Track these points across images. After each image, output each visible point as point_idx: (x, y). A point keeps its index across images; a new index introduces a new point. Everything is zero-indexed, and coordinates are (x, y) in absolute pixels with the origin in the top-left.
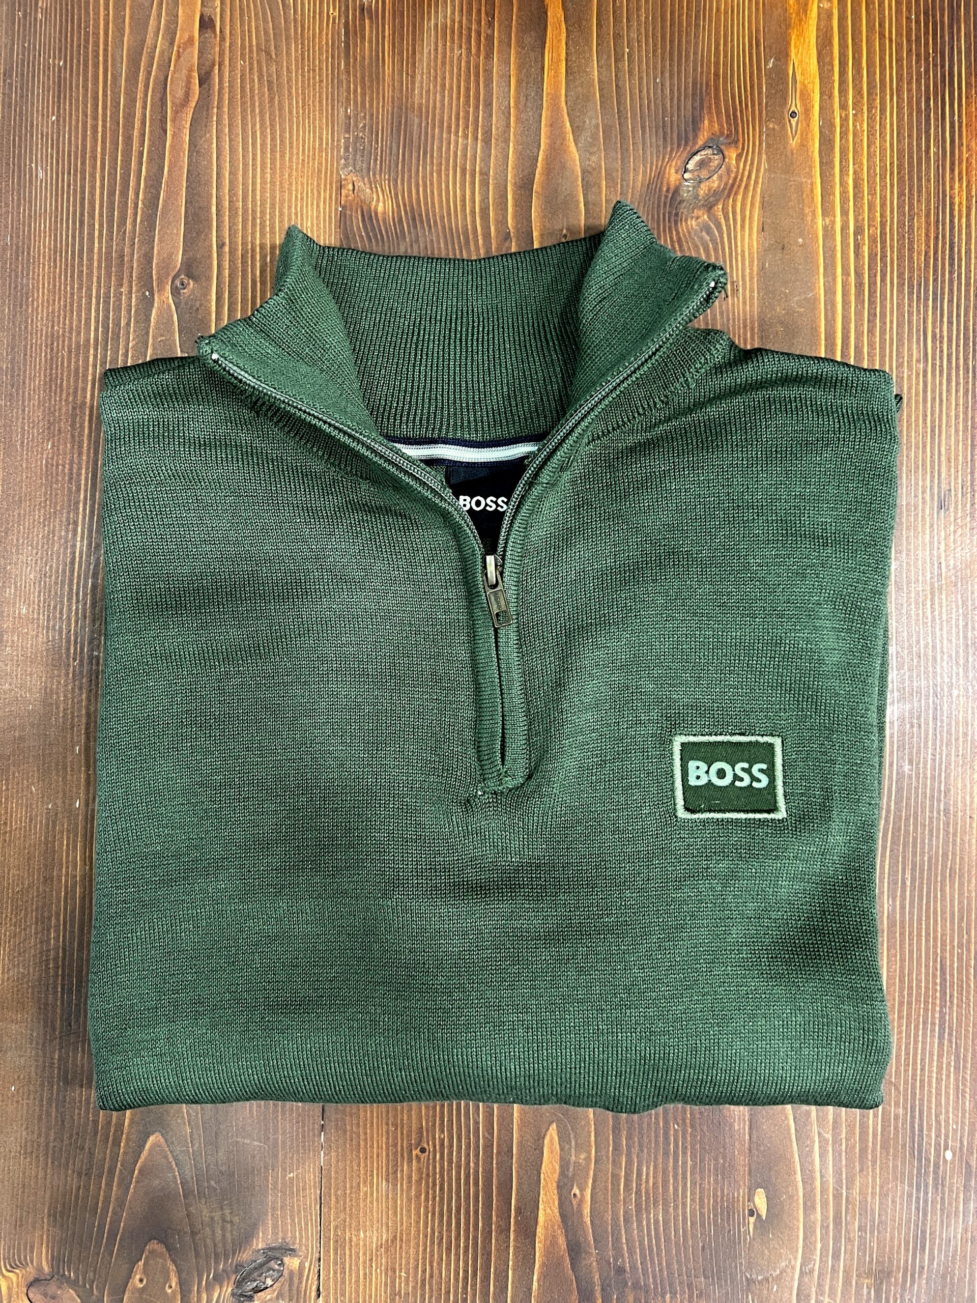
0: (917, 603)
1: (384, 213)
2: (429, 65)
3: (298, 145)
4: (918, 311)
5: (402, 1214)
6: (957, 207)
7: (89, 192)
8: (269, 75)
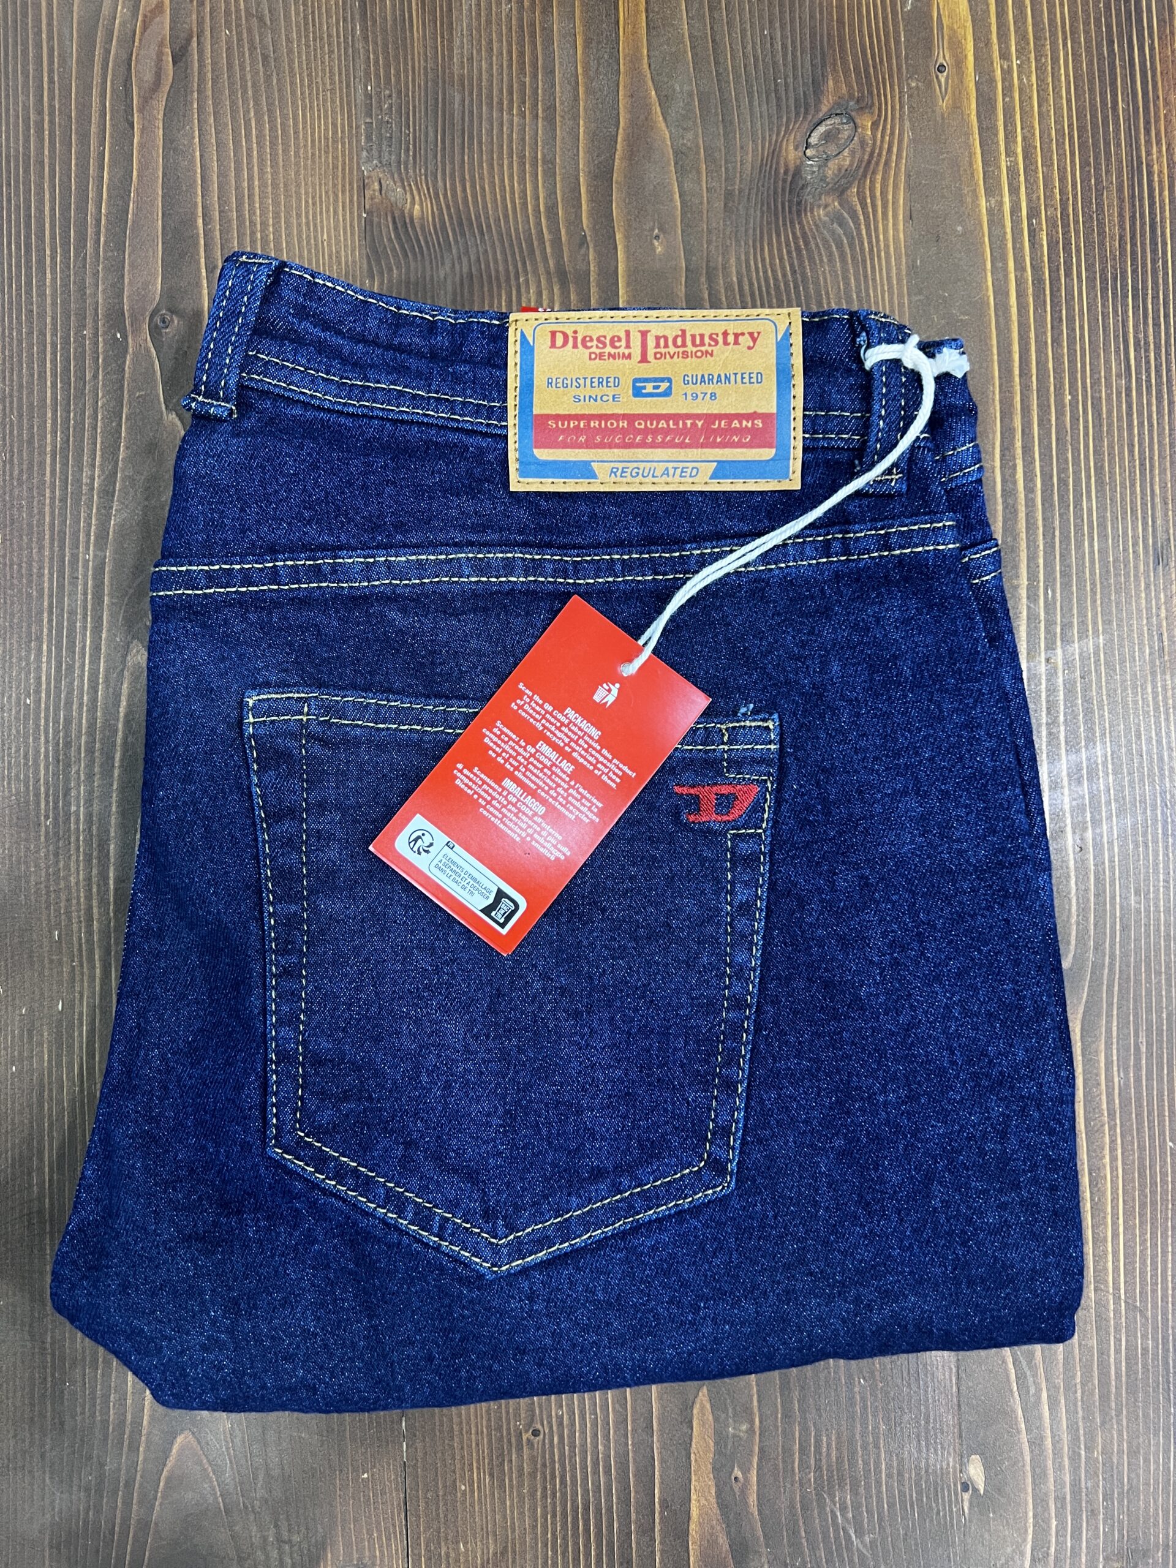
0: (1134, 687)
1: (422, 218)
2: (469, 25)
3: (305, 134)
4: (1115, 311)
5: (513, 1519)
6: (1156, 178)
7: (36, 208)
8: (264, 47)
